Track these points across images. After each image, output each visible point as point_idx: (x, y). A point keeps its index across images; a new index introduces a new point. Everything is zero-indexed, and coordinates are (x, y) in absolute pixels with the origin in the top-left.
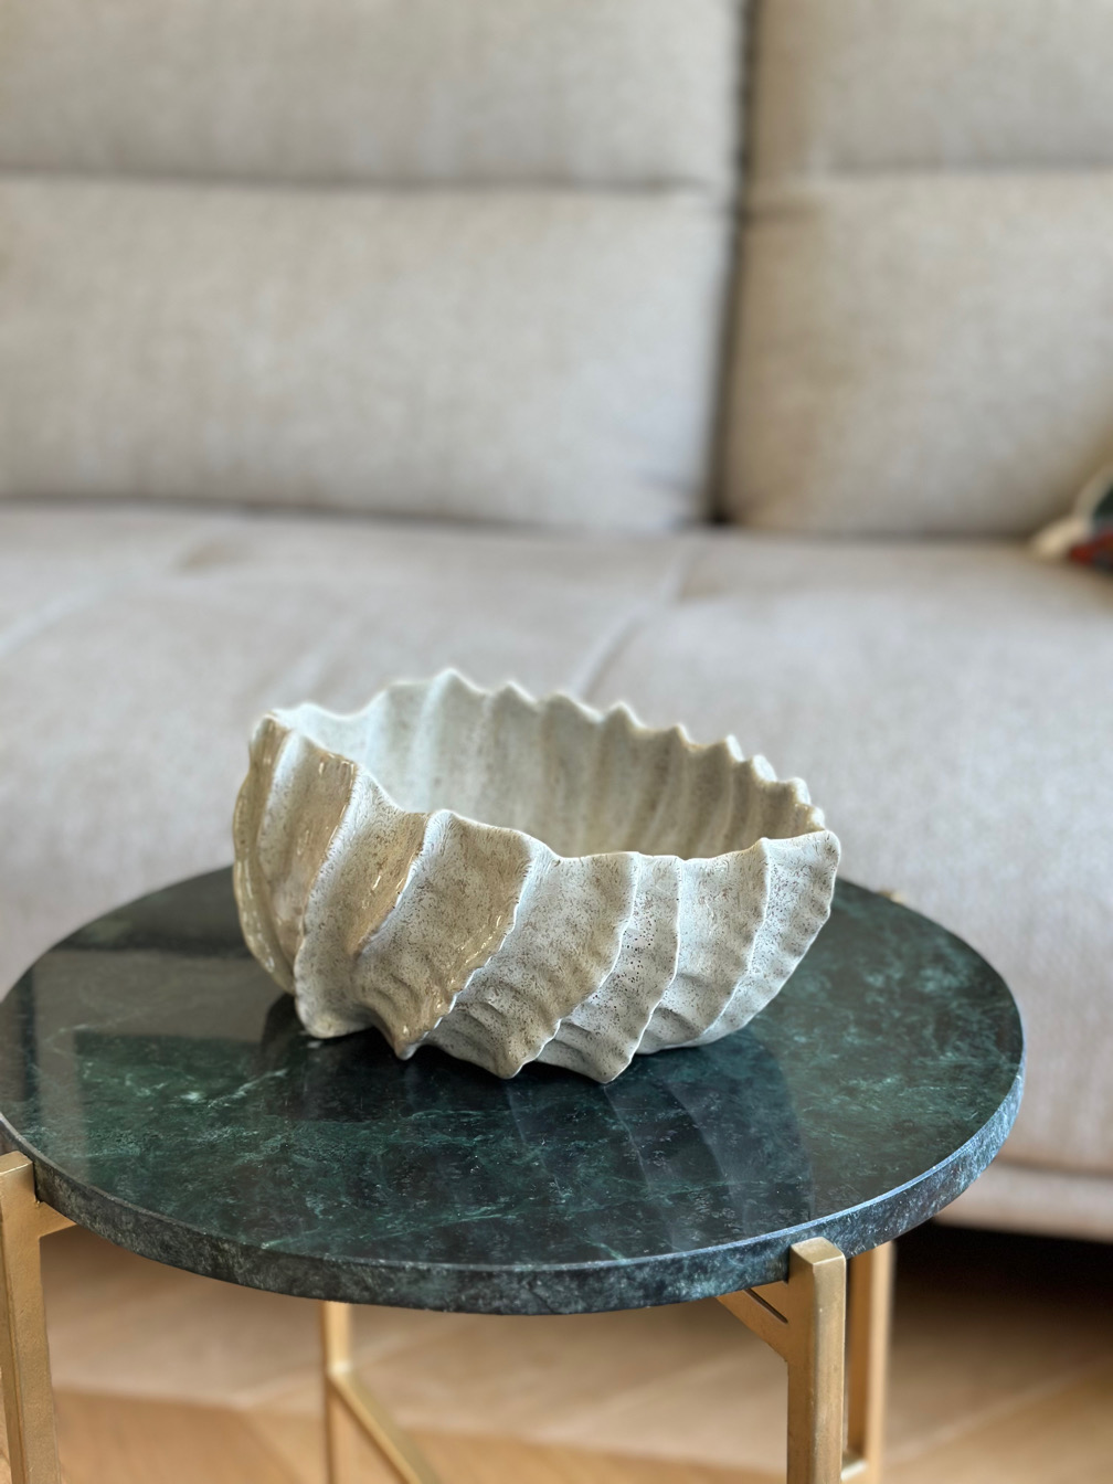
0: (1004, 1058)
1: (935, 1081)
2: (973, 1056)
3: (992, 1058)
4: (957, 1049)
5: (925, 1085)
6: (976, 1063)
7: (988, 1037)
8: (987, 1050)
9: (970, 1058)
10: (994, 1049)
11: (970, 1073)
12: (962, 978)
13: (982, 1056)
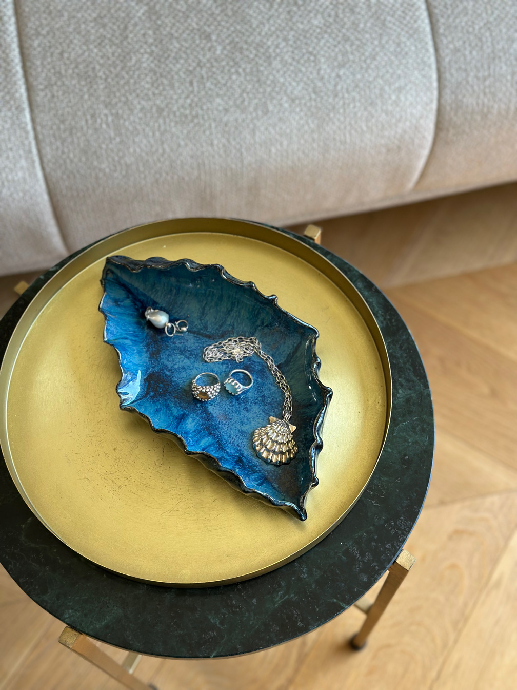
0: (421, 385)
2: (410, 389)
3: (417, 387)
4: (402, 385)
5: (401, 422)
6: (413, 395)
7: (410, 369)
8: (414, 382)
9: (409, 392)
10: (415, 379)
11: (414, 404)
12: (381, 319)
13: (413, 387)
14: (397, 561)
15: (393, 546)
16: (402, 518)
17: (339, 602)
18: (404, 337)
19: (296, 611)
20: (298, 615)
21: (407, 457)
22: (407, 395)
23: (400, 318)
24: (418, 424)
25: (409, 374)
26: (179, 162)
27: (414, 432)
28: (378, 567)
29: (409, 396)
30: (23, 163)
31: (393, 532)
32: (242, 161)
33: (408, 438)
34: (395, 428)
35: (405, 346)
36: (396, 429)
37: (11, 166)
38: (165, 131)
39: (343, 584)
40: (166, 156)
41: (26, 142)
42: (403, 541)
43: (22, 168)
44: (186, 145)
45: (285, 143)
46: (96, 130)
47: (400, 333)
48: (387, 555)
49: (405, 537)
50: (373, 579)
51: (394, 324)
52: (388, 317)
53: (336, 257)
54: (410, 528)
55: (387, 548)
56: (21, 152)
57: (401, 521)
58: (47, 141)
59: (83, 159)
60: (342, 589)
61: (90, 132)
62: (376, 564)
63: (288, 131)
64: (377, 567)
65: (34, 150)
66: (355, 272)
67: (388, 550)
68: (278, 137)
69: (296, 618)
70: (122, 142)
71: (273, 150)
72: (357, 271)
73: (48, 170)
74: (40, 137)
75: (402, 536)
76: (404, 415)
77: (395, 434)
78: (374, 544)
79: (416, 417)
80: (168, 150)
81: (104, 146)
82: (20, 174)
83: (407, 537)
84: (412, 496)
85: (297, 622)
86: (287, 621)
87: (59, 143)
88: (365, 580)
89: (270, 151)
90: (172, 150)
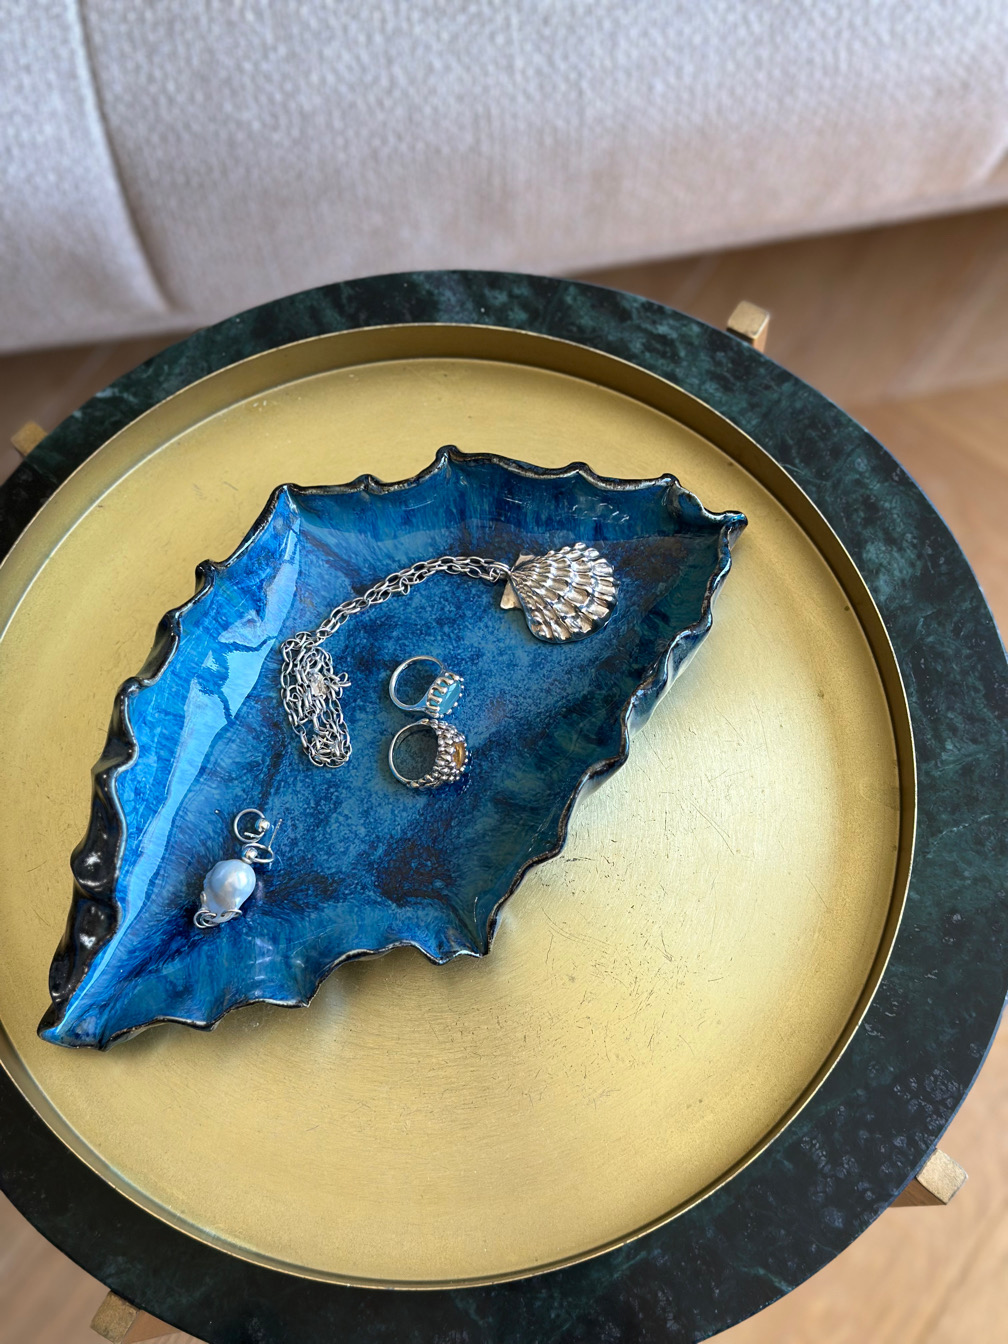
0: (1004, 732)
1: (953, 812)
2: (974, 741)
3: (993, 737)
4: (954, 730)
5: (947, 824)
6: (981, 756)
7: (977, 690)
8: (983, 721)
9: (972, 747)
10: (987, 713)
11: (982, 780)
12: (911, 554)
13: (982, 735)
14: (920, 1178)
15: (912, 1142)
16: (936, 1072)
17: (769, 1275)
18: (966, 605)
19: (663, 1292)
20: (668, 1302)
21: (957, 917)
22: (966, 756)
23: (961, 554)
24: (990, 834)
25: (973, 702)
26: (428, 110)
27: (978, 852)
28: (873, 1193)
29: (970, 759)
30: (56, 102)
31: (913, 1107)
32: (581, 113)
33: (964, 866)
34: (931, 840)
35: (970, 626)
36: (935, 842)
37: (27, 109)
38: (398, 31)
39: (783, 1232)
40: (397, 94)
41: (64, 53)
42: (938, 1131)
43: (53, 114)
44: (448, 68)
45: (689, 69)
46: (230, 24)
47: (957, 592)
48: (894, 1165)
49: (944, 1121)
50: (856, 1223)
51: (944, 569)
52: (930, 552)
53: (805, 387)
54: (958, 1098)
55: (896, 1147)
56: (52, 76)
57: (935, 1082)
58: (114, 49)
59: (199, 97)
60: (780, 1243)
61: (216, 29)
62: (866, 1185)
63: (697, 39)
64: (869, 1193)
65: (83, 73)
66: (851, 429)
67: (900, 1151)
68: (670, 53)
69: (664, 1309)
70: (292, 56)
71: (659, 87)
72: (857, 427)
73: (115, 120)
74: (97, 38)
75: (935, 1117)
76: (955, 809)
77: (929, 856)
78: (864, 1134)
79: (984, 813)
80: (402, 80)
81: (248, 66)
82: (49, 129)
83: (947, 1121)
84: (967, 1017)
85: (665, 1321)
86: (641, 1316)
87: (140, 56)
88: (839, 1223)
89: (651, 88)
90: (412, 81)
